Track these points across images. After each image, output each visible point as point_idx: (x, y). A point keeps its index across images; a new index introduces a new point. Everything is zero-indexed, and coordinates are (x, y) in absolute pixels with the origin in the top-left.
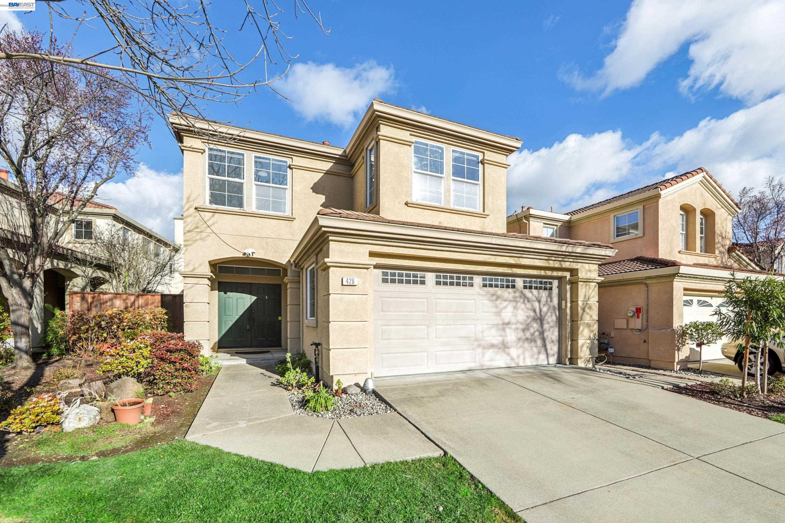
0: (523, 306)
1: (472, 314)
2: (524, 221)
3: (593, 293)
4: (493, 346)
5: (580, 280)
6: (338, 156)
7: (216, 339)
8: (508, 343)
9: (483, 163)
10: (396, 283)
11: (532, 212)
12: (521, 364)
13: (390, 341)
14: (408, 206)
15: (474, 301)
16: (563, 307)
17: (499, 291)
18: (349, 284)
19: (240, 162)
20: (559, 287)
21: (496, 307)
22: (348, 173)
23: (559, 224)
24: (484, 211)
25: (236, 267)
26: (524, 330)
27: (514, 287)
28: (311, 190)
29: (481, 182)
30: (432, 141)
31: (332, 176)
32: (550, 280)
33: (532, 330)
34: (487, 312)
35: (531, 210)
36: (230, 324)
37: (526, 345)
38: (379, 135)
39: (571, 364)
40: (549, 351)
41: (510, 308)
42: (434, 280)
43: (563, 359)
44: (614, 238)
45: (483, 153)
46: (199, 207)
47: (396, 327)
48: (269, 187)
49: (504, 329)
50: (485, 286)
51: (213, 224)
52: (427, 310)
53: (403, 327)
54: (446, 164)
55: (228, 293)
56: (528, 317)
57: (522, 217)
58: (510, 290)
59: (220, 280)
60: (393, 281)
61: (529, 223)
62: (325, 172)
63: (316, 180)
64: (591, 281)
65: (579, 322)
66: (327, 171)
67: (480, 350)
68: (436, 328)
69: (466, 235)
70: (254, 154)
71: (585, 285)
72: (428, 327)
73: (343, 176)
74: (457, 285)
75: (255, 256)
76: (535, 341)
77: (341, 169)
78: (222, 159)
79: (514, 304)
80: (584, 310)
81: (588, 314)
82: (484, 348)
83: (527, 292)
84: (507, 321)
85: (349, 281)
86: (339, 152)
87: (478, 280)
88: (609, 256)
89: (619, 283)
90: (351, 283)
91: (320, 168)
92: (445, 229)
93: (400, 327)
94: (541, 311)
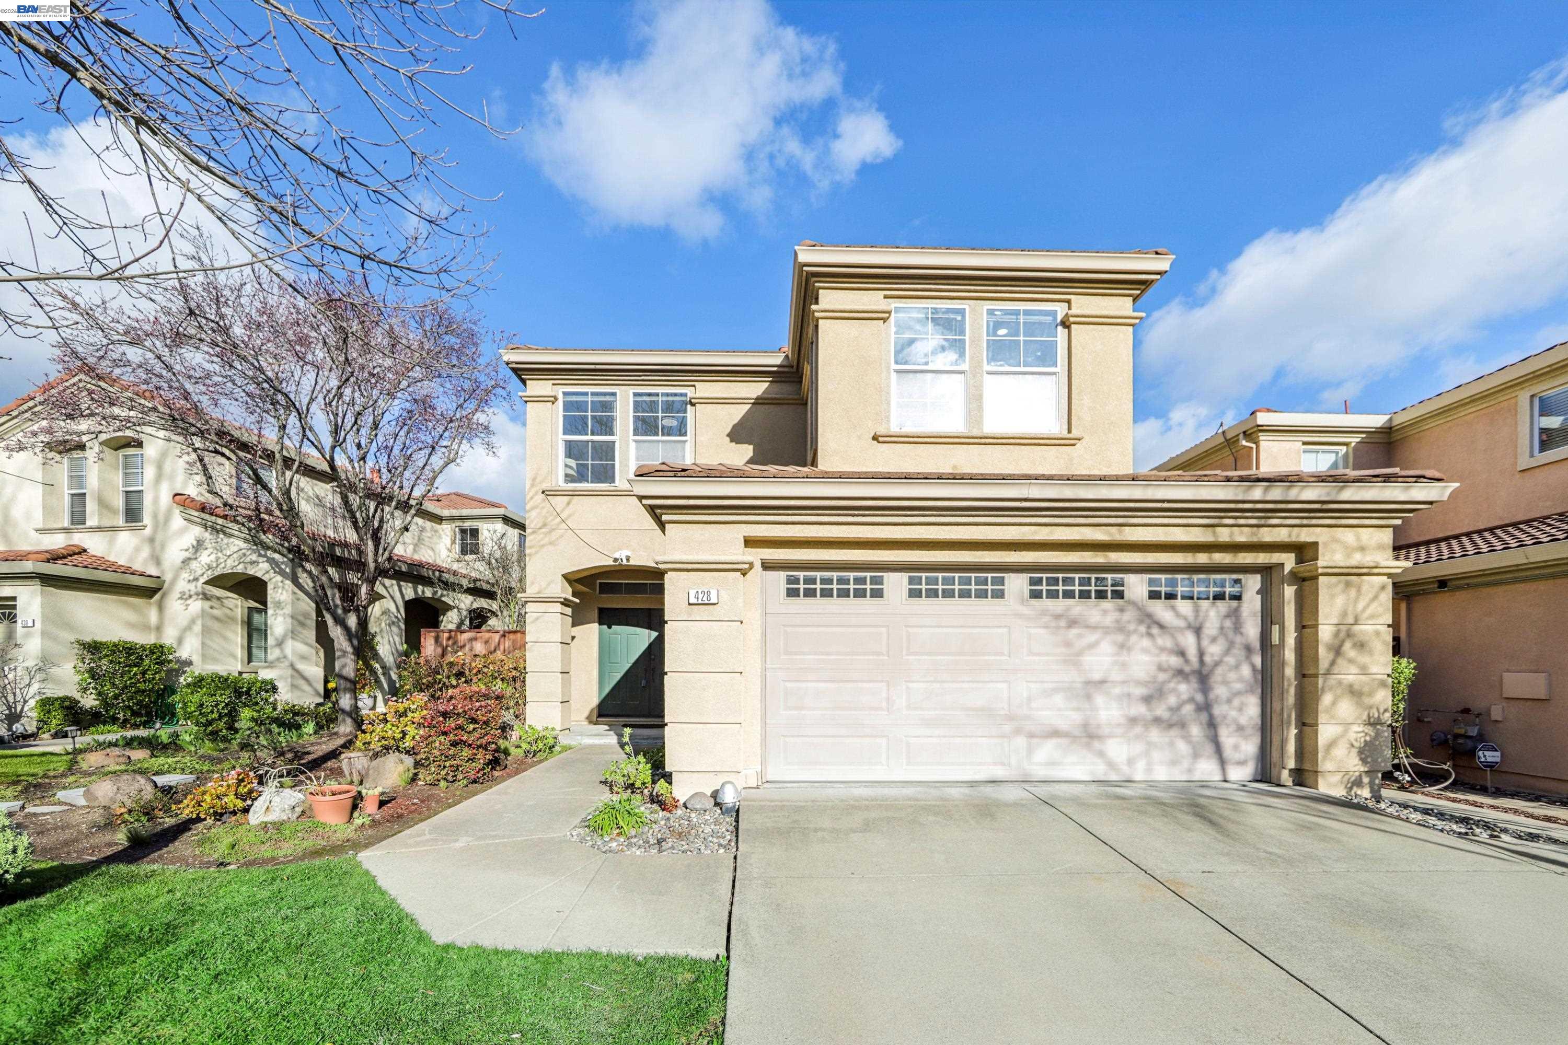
0: (1146, 642)
1: (1003, 658)
2: (1244, 443)
3: (1374, 605)
4: (1055, 733)
5: (1320, 571)
6: (775, 369)
7: (595, 701)
8: (1099, 726)
9: (1065, 324)
10: (815, 596)
11: (1263, 418)
12: (1138, 777)
13: (803, 712)
14: (879, 442)
15: (1005, 630)
16: (1275, 639)
17: (1076, 607)
18: (700, 602)
19: (608, 407)
20: (1265, 592)
21: (1068, 644)
22: (796, 397)
23: (1354, 440)
24: (1069, 431)
25: (626, 584)
26: (1147, 700)
27: (1119, 595)
28: (728, 439)
29: (1061, 367)
30: (938, 301)
31: (767, 407)
32: (1235, 576)
33: (1172, 700)
34: (1039, 654)
35: (1259, 414)
36: (618, 676)
37: (1155, 734)
38: (814, 311)
39: (1300, 785)
40: (1228, 752)
41: (1106, 647)
42: (905, 587)
43: (1274, 772)
44: (1532, 456)
45: (1068, 302)
46: (546, 489)
47: (814, 684)
48: (658, 441)
49: (1088, 697)
50: (1036, 595)
51: (569, 516)
52: (888, 652)
53: (829, 685)
54: (972, 342)
55: (613, 627)
56: (1161, 668)
57: (1238, 435)
58: (1108, 604)
59: (600, 606)
60: (810, 593)
61: (1258, 447)
62: (752, 401)
63: (736, 419)
64: (1365, 571)
65: (1321, 681)
66: (756, 399)
67: (1021, 741)
68: (908, 688)
69: (955, 486)
70: (631, 390)
71: (1341, 586)
72: (888, 685)
73: (788, 404)
74: (977, 596)
75: (632, 562)
76: (1182, 725)
77: (784, 390)
78: (580, 406)
79: (1120, 638)
80: (1337, 651)
81: (1351, 661)
82: (1031, 736)
83: (1159, 609)
84: (1097, 676)
85: (700, 596)
86: (778, 359)
87: (1017, 584)
88: (1431, 503)
89: (1516, 575)
90: (705, 598)
91: (743, 396)
92: (906, 478)
93: (822, 685)
94: (1201, 654)
